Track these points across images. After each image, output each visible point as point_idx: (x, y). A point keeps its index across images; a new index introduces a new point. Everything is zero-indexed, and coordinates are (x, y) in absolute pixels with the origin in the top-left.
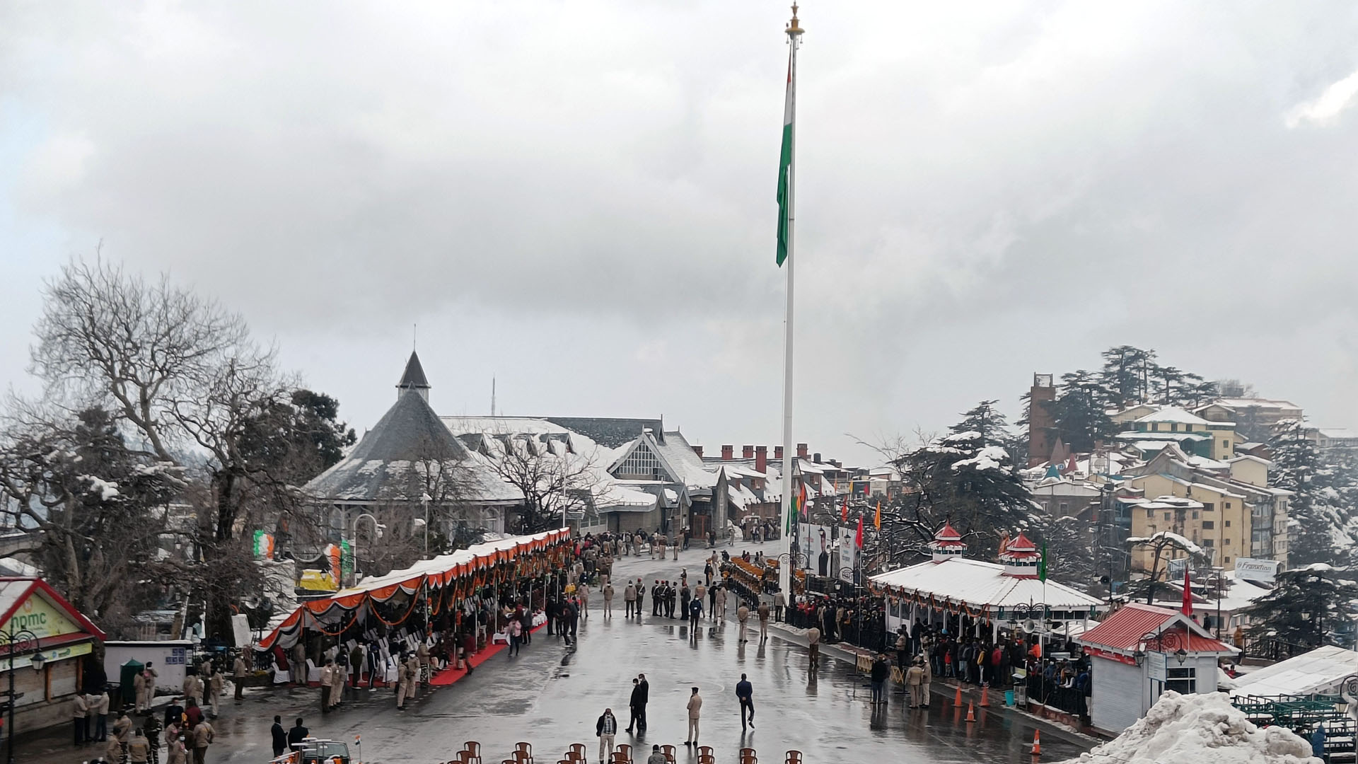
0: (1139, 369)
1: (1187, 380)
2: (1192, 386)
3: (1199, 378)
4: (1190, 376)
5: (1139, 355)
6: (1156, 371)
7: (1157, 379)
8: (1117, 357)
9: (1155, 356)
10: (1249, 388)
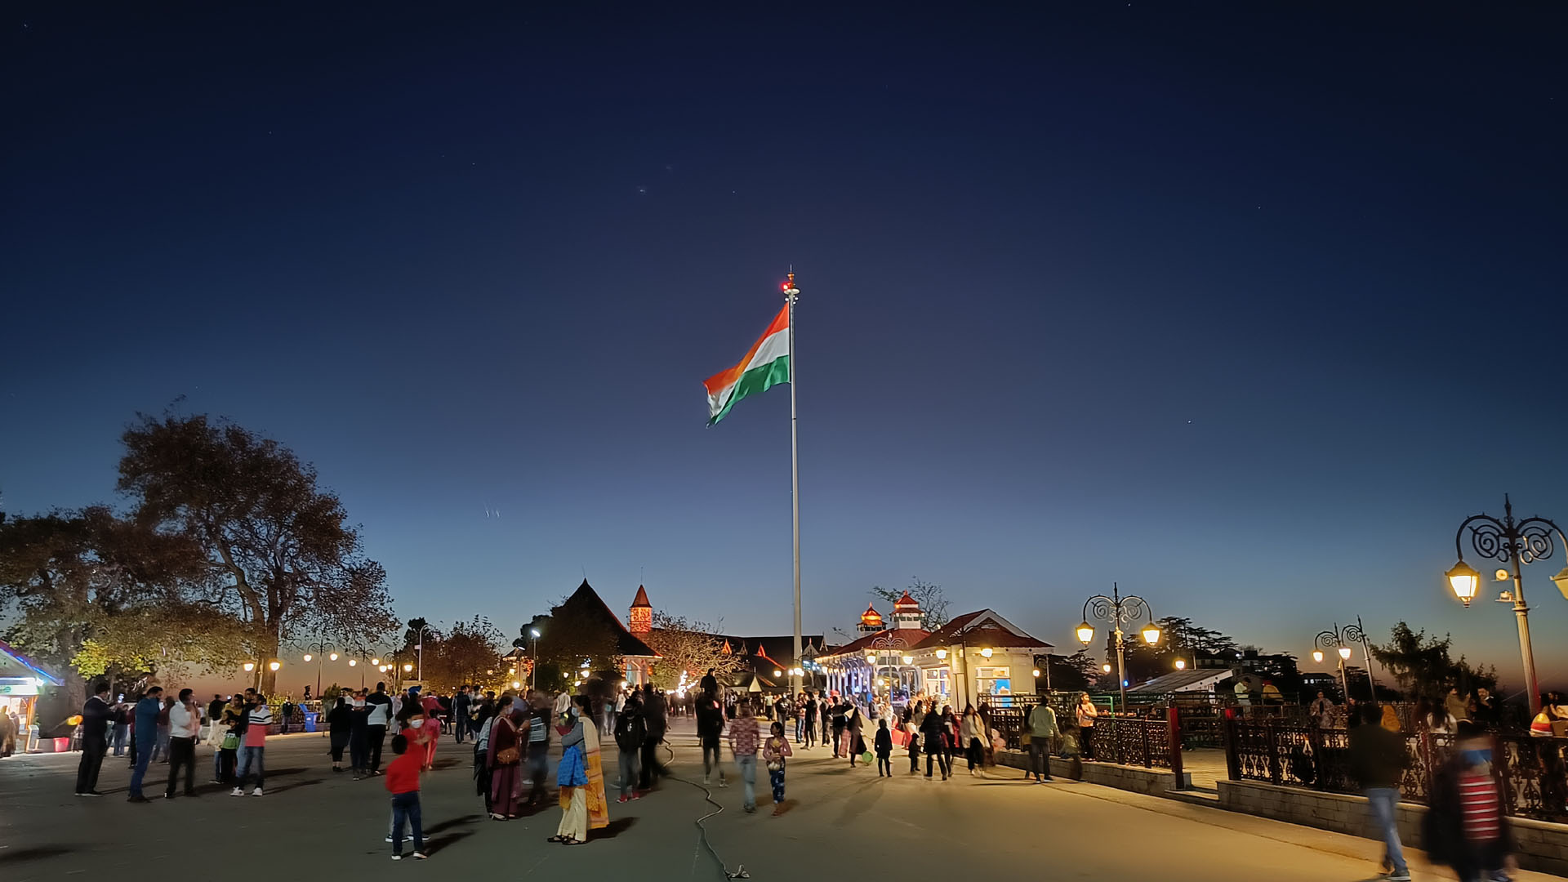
0: (1181, 630)
1: (1211, 635)
2: (1216, 640)
3: (1220, 634)
4: (1213, 633)
5: (1180, 622)
6: (1191, 631)
7: (1193, 637)
8: (1165, 624)
9: (1190, 623)
10: (1260, 650)
